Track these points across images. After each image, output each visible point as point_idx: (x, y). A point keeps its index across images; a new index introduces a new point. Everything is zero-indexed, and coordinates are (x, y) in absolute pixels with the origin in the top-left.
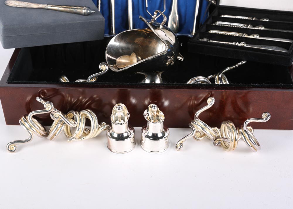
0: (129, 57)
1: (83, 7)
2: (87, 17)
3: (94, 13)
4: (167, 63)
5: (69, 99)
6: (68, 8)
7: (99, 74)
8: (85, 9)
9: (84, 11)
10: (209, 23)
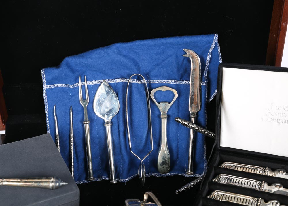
1: (50, 179)
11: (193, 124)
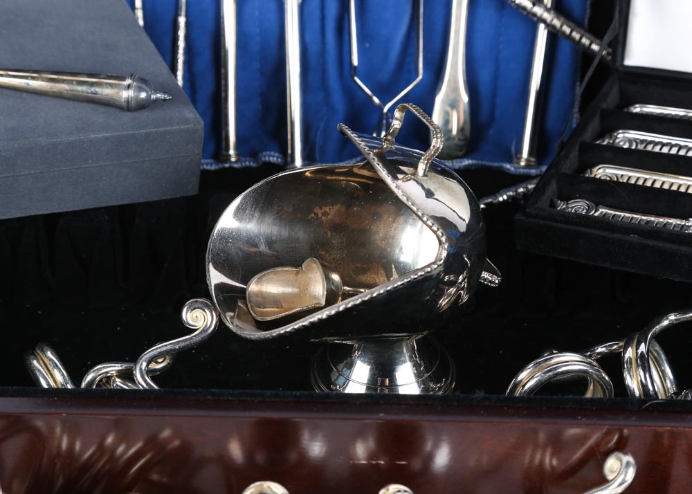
0: (298, 273)
1: (123, 79)
2: (136, 114)
3: (165, 100)
4: (443, 302)
5: (64, 444)
6: (64, 81)
7: (182, 344)
8: (129, 87)
9: (125, 94)
10: (588, 136)
11: (548, 10)
